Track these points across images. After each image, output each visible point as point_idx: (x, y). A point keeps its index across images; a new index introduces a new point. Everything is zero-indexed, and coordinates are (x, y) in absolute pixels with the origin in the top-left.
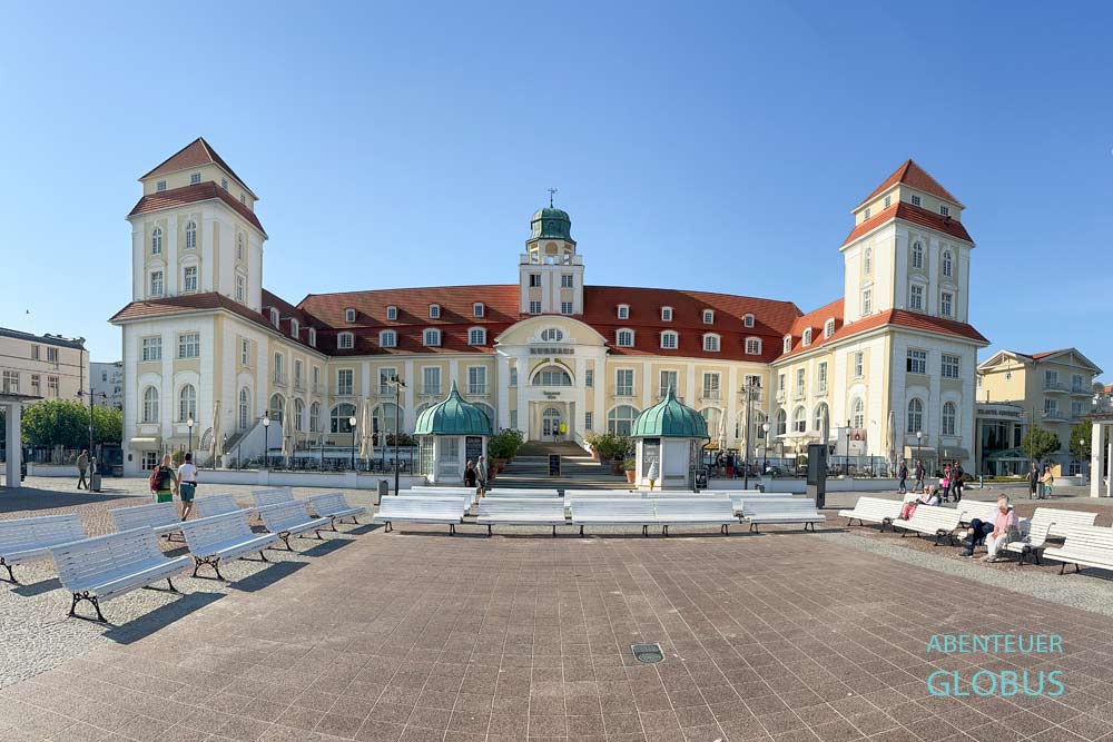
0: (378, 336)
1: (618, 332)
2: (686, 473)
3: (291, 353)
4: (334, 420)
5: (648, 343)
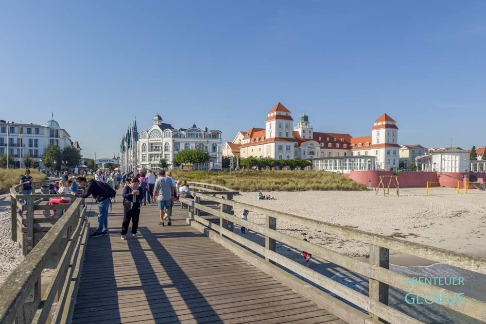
1: (321, 143)
5: (326, 146)
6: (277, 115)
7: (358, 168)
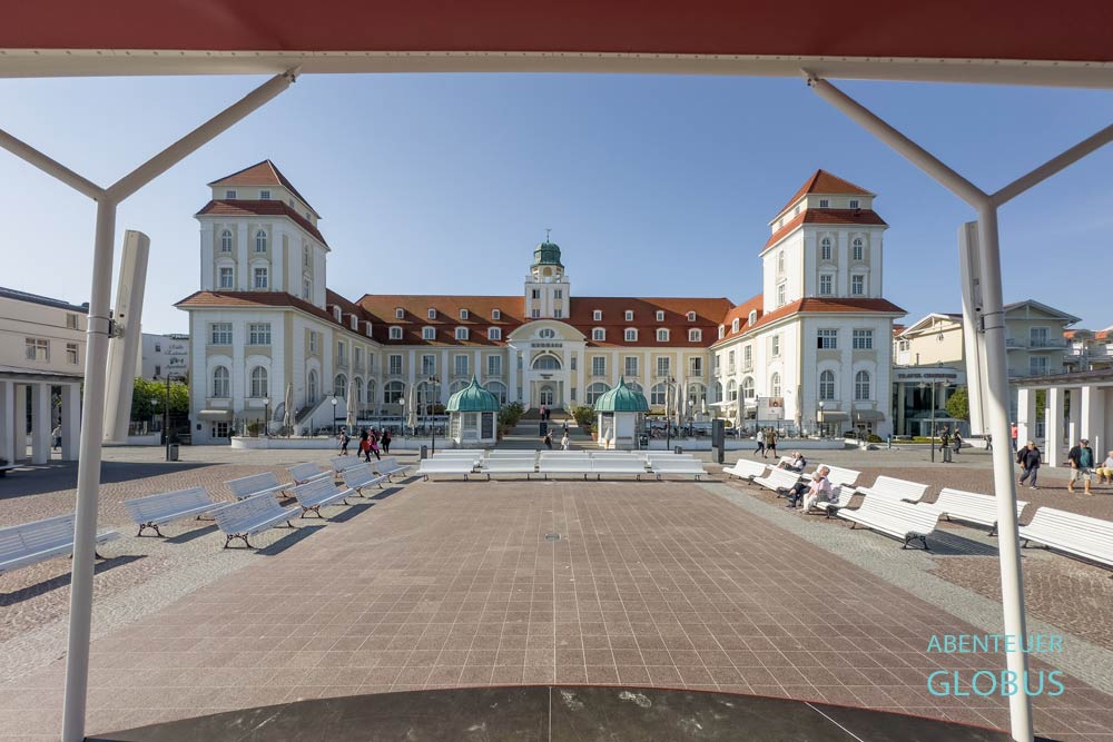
0: (421, 330)
1: (594, 330)
2: (632, 434)
3: (351, 342)
4: (387, 394)
5: (616, 338)
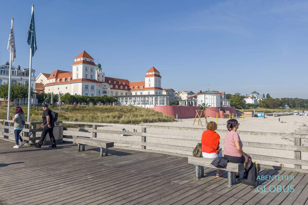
5: (114, 87)
6: (83, 61)
7: (159, 104)
